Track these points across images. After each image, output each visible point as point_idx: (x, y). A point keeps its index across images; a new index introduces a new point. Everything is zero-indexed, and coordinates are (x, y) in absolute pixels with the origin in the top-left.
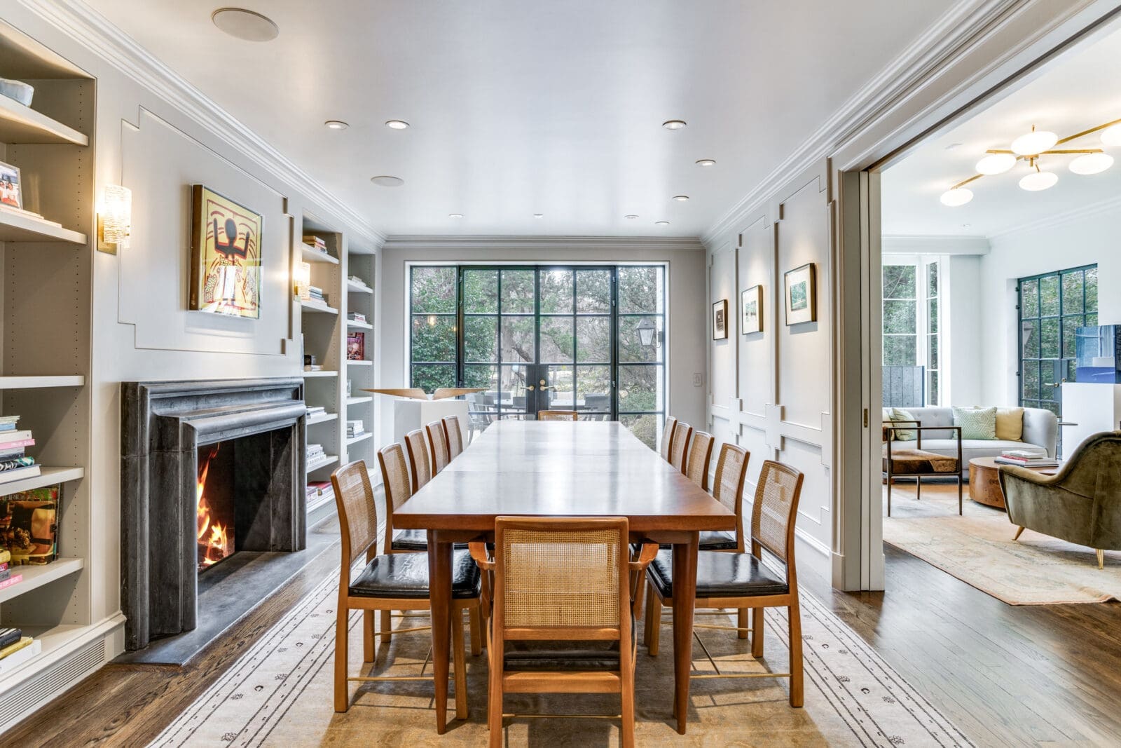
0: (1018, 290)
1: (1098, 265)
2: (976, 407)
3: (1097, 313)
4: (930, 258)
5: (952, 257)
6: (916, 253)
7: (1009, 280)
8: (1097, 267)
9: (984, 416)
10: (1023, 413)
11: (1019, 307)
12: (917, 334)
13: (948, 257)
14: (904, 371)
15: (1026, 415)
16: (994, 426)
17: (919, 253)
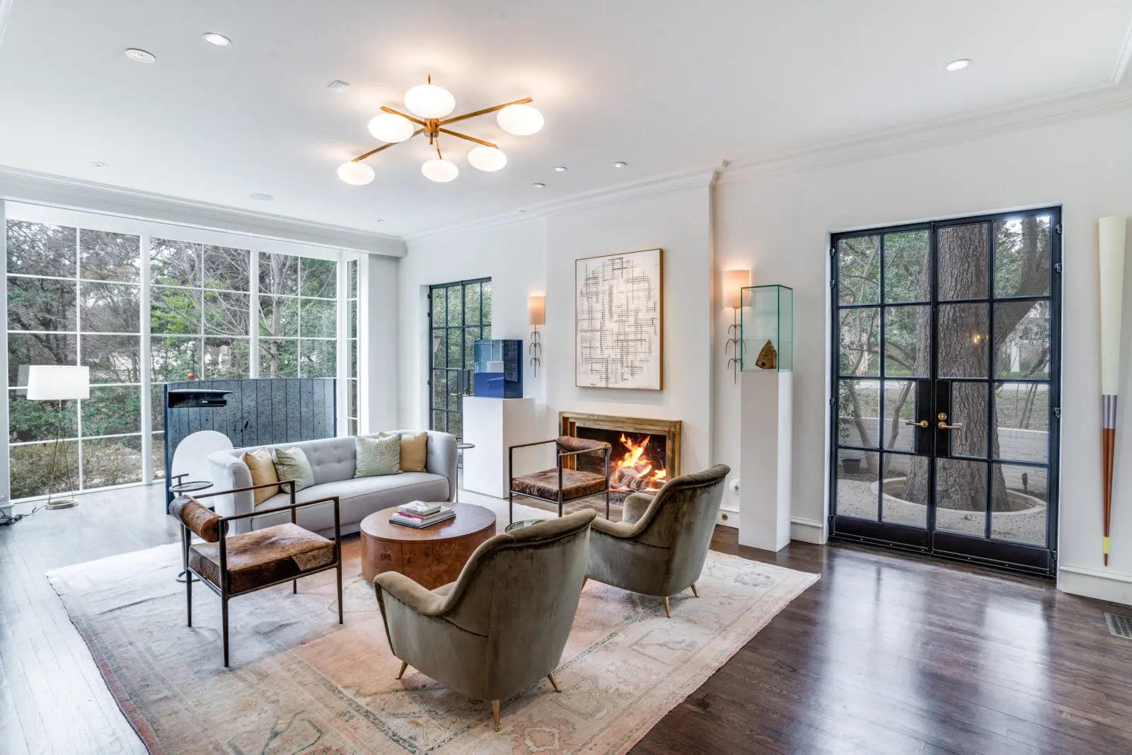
0: (430, 297)
1: (492, 279)
2: (381, 434)
3: (490, 325)
4: (350, 254)
5: (371, 256)
6: (337, 247)
7: (422, 286)
8: (490, 281)
9: (388, 446)
10: (428, 438)
11: (430, 315)
12: (338, 338)
13: (367, 255)
14: (315, 385)
15: (429, 439)
16: (398, 457)
17: (341, 248)
